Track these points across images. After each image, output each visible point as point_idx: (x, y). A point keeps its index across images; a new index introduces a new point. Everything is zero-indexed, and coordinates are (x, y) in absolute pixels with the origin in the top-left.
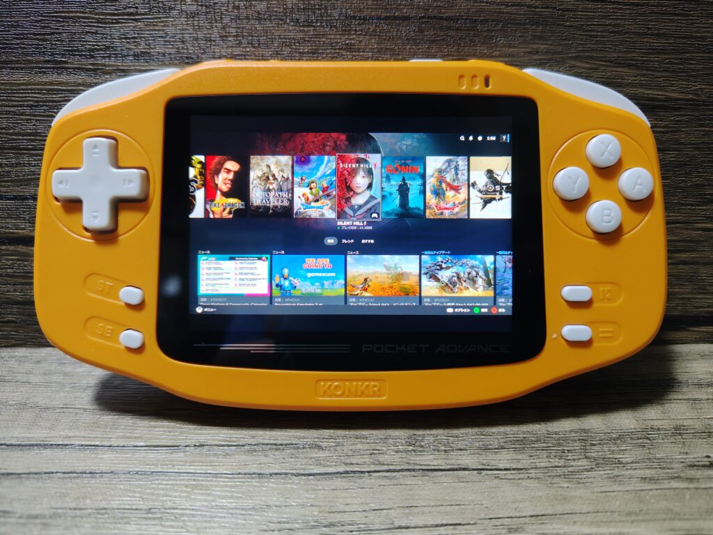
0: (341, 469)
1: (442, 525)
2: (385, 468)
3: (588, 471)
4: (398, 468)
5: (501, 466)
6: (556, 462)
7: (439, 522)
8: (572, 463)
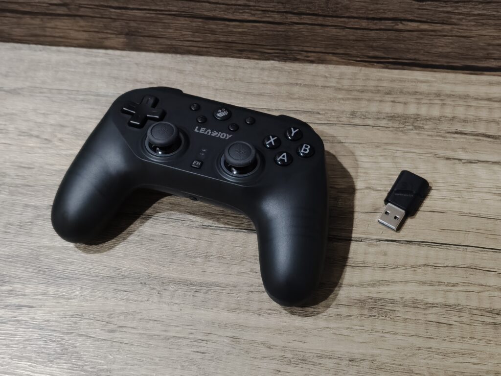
0: (326, 122)
1: (356, 143)
2: (341, 123)
3: (411, 130)
4: (346, 123)
5: (381, 125)
6: (401, 126)
7: (355, 142)
8: (406, 127)
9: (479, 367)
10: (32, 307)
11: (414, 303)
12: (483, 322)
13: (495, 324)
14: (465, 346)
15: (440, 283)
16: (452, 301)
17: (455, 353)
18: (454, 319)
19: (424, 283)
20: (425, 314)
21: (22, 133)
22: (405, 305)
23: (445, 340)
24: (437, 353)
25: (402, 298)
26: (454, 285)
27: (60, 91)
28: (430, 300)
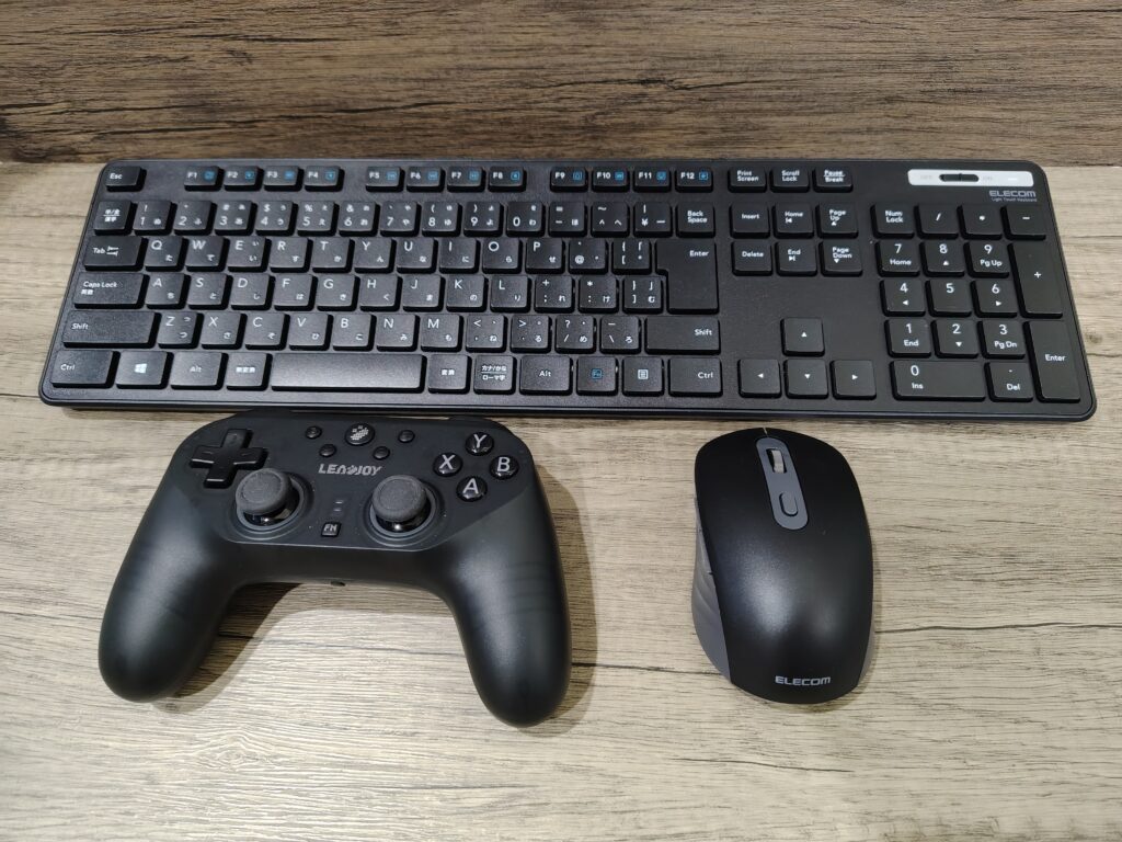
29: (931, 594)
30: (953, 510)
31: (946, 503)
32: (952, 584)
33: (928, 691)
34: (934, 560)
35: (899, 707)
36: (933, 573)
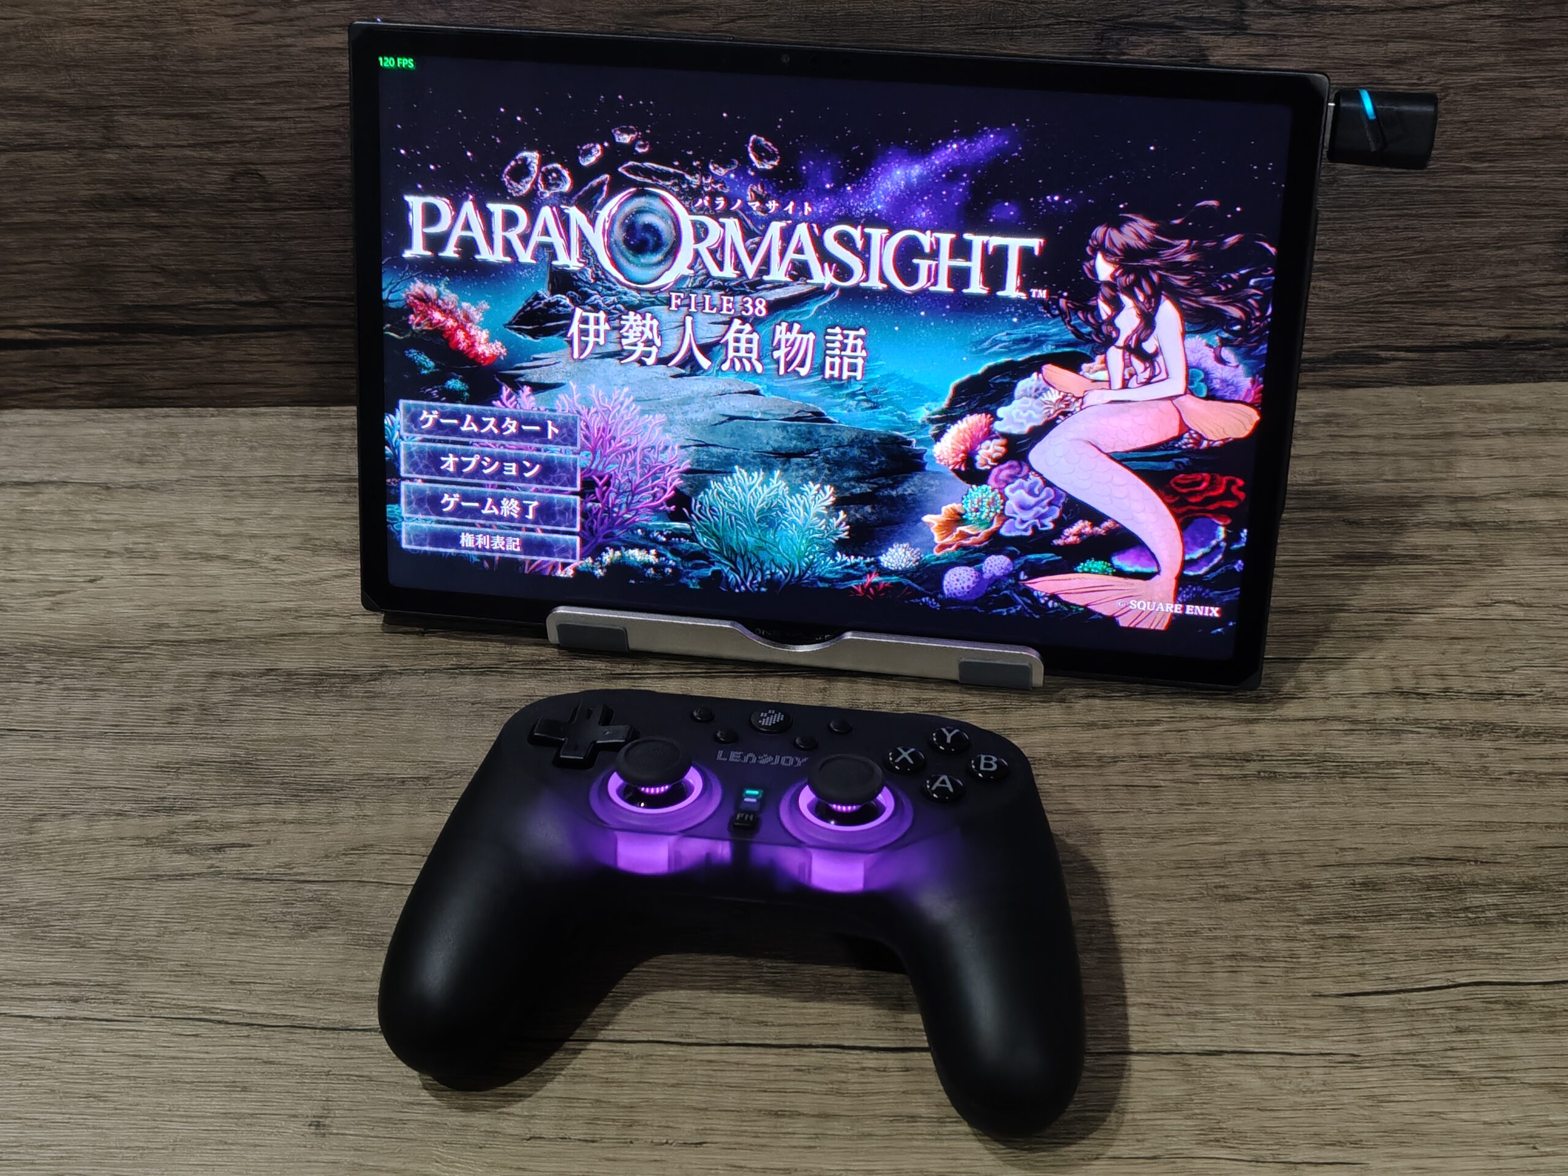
9: (1224, 847)
10: (250, 846)
11: (1074, 759)
12: (1221, 777)
13: (1245, 776)
14: (1192, 818)
15: (1122, 723)
16: (1153, 748)
17: (1172, 831)
18: (1161, 778)
19: (1091, 725)
20: (1100, 775)
21: (186, 555)
22: (1057, 764)
23: (1149, 813)
24: (1139, 835)
25: (1049, 754)
26: (1152, 723)
27: (266, 480)
28: (1108, 751)
29: (1469, 941)
30: (1498, 836)
31: (1488, 827)
32: (1502, 929)
33: (1473, 1063)
34: (1475, 899)
35: (1431, 1082)
36: (1470, 915)
